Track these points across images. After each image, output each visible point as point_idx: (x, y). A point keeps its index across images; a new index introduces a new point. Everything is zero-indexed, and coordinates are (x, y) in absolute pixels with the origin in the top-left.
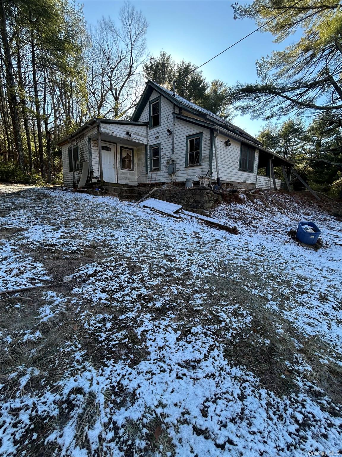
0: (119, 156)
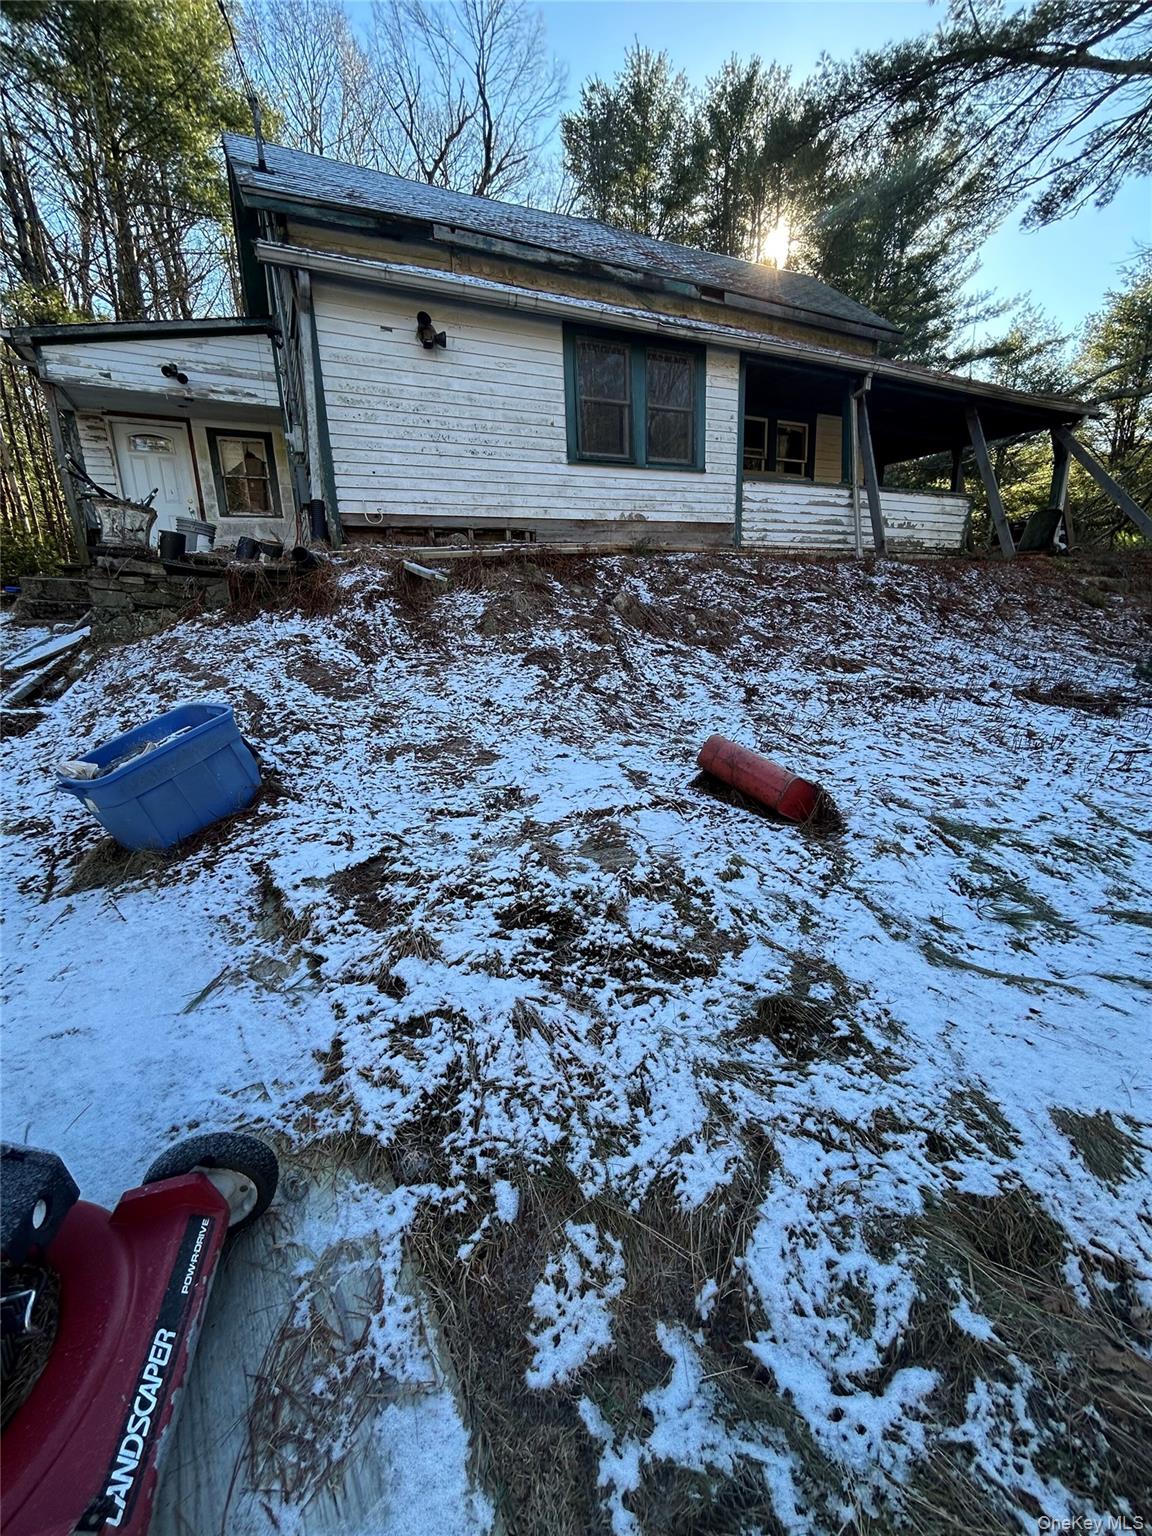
0: (205, 466)
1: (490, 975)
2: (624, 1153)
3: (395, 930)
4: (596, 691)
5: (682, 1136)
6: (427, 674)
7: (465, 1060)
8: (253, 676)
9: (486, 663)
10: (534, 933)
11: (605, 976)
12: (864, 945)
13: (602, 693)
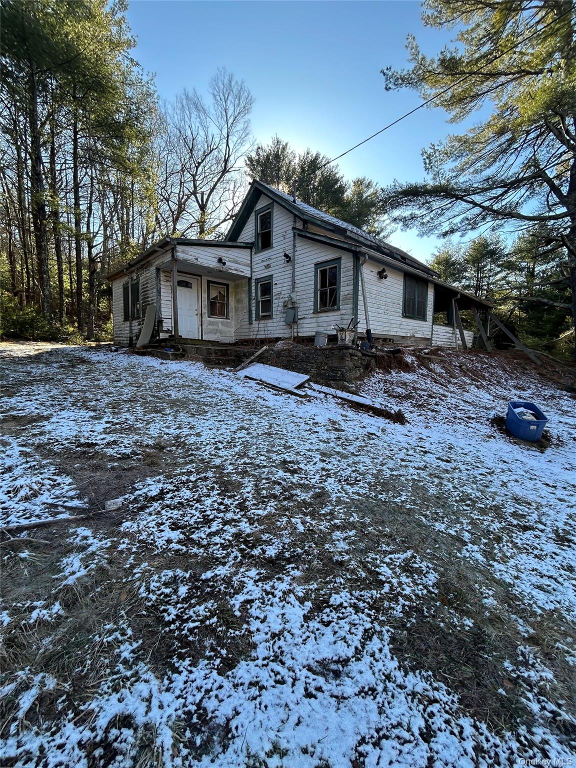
0: (205, 295)
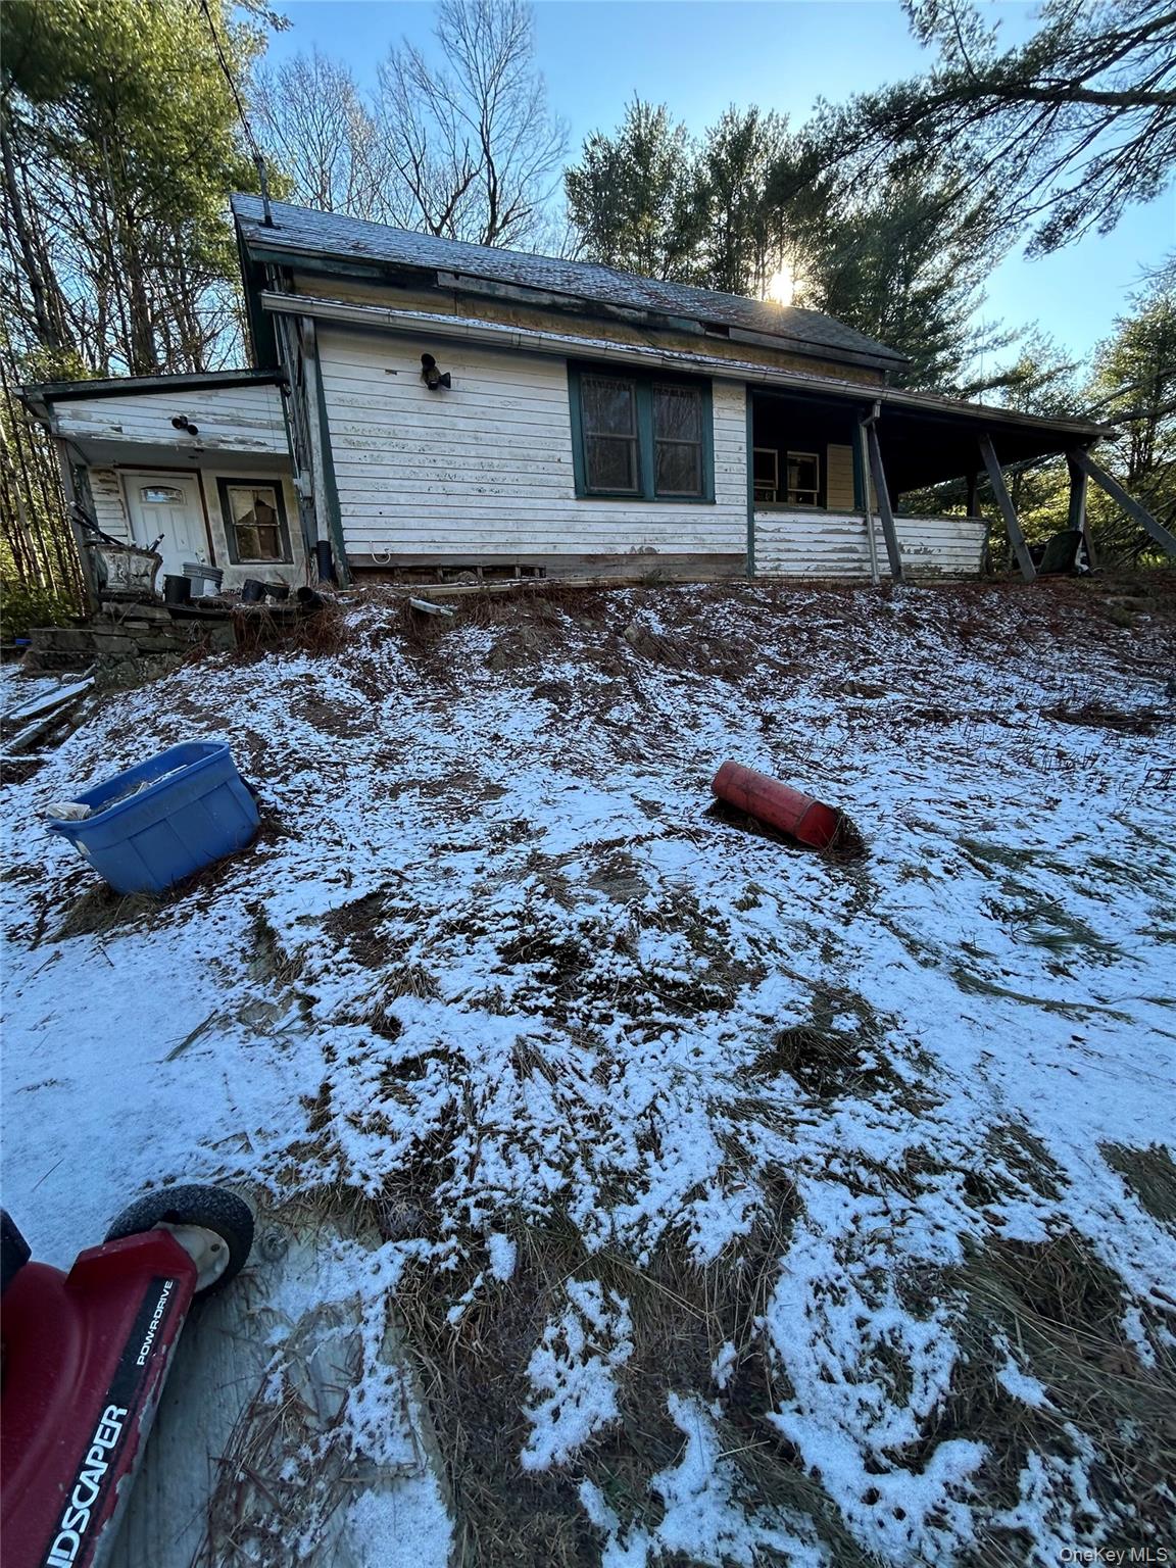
0: (216, 515)
1: (491, 1012)
2: (632, 1202)
3: (390, 967)
4: (607, 723)
5: (696, 1182)
6: (434, 710)
7: (460, 1103)
8: (256, 716)
9: (494, 698)
10: (537, 967)
11: (613, 1012)
12: (891, 974)
13: (614, 725)
